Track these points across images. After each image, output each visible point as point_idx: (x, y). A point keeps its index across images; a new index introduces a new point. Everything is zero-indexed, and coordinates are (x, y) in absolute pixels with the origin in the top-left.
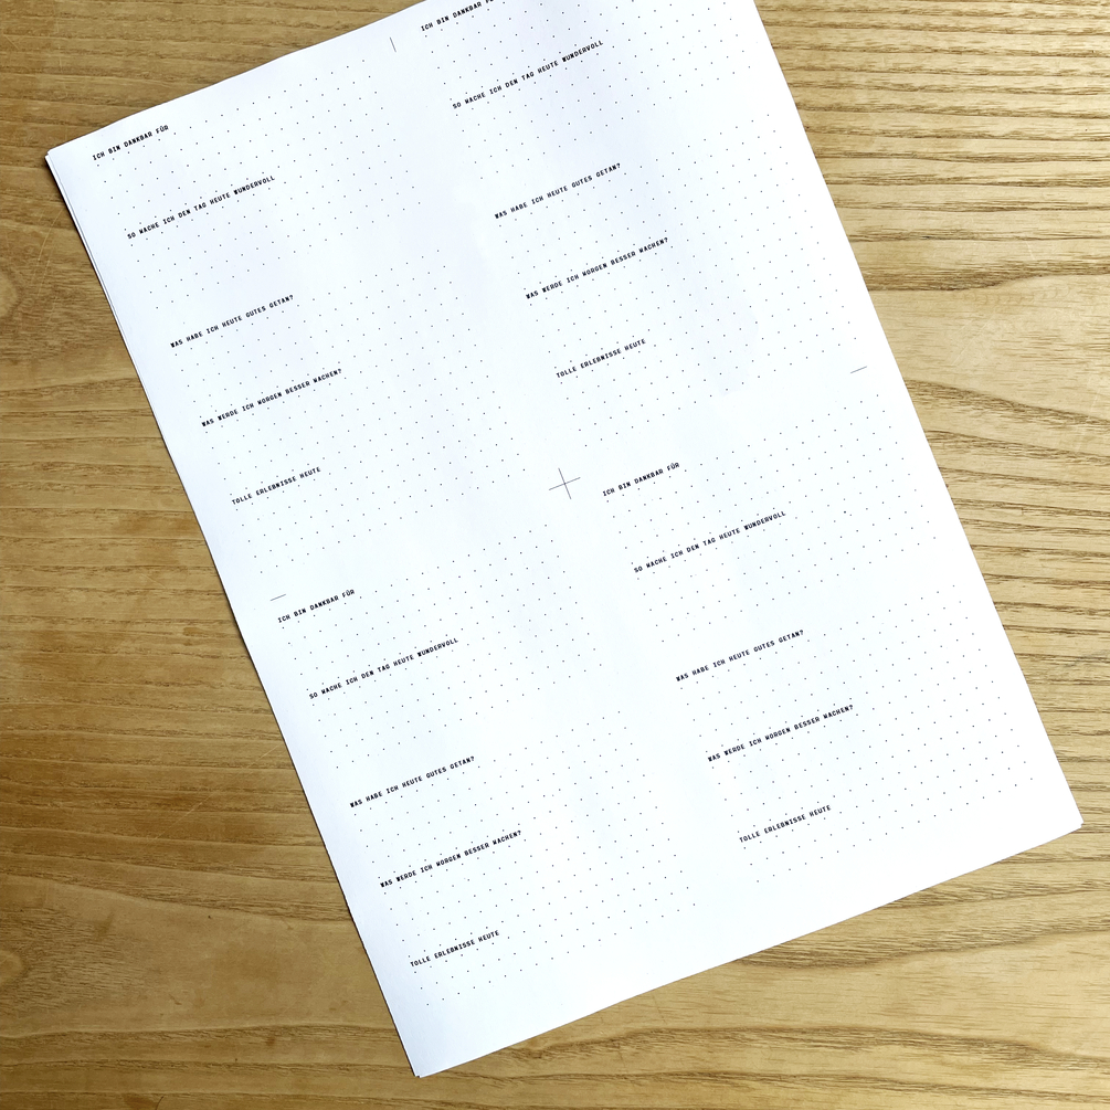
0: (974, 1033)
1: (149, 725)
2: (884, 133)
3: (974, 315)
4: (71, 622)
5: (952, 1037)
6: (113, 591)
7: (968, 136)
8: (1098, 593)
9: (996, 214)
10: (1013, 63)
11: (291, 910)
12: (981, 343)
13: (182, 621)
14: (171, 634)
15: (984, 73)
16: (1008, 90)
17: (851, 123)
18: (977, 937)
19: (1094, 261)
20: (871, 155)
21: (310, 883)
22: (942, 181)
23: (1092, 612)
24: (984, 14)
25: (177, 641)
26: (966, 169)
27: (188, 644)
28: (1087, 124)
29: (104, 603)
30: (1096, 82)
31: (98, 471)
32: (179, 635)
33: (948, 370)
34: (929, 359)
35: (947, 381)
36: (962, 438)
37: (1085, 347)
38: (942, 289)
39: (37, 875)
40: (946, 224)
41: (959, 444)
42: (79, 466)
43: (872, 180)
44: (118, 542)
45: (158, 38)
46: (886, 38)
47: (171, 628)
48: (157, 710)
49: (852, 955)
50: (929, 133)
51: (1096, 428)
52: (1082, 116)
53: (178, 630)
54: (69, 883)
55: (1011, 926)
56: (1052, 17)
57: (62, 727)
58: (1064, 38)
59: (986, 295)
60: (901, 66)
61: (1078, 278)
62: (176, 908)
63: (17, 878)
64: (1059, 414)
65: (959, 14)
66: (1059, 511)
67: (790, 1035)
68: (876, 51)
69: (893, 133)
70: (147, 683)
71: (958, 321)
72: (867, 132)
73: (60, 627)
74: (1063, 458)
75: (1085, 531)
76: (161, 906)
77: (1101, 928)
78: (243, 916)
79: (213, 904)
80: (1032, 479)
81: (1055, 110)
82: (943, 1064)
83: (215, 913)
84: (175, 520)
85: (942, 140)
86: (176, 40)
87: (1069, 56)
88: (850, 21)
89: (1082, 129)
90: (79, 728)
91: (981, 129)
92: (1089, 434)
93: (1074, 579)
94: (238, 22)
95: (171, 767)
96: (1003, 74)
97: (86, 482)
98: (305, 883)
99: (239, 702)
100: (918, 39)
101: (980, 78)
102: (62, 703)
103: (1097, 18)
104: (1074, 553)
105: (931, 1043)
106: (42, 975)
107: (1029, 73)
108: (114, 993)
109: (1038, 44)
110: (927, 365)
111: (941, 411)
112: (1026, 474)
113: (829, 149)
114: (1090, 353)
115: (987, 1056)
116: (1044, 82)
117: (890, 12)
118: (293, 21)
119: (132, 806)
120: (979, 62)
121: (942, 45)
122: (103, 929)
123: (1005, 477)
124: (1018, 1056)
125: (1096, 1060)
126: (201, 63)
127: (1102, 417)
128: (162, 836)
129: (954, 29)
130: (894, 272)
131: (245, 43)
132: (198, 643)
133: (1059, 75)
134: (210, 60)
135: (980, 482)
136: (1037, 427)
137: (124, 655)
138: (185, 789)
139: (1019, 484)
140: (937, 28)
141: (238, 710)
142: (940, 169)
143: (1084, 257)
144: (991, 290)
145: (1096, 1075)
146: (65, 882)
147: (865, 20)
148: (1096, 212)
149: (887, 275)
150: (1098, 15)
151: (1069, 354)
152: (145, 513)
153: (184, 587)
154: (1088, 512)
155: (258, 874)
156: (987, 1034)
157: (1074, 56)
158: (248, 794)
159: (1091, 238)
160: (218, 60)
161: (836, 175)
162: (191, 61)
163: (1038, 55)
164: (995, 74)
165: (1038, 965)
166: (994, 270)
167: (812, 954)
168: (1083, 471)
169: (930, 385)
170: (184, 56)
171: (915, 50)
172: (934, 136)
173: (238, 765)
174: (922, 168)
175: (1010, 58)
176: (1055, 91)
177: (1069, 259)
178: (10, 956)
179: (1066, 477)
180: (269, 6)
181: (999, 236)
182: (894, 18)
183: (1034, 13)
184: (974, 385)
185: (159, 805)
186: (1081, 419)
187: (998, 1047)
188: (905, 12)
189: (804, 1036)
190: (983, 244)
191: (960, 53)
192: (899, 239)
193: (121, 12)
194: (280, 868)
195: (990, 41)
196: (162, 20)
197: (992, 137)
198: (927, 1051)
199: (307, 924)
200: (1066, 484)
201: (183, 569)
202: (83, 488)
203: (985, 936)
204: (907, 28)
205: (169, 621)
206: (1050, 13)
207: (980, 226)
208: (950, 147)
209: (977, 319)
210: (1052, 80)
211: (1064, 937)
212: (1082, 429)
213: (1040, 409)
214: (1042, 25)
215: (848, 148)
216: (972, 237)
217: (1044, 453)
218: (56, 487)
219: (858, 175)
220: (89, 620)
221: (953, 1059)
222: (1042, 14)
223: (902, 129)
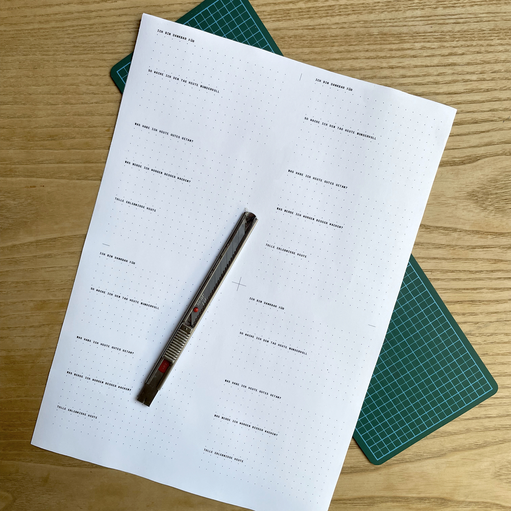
0: (422, 495)
4: (17, 351)
5: (413, 498)
6: (34, 336)
8: (466, 306)
10: (417, 71)
15: (404, 76)
16: (416, 84)
18: (421, 455)
19: (458, 159)
23: (464, 314)
24: (403, 49)
28: (452, 97)
29: (31, 342)
30: (455, 77)
31: (22, 284)
37: (455, 198)
39: (14, 460)
42: (13, 282)
44: (34, 314)
45: (28, 85)
46: (359, 63)
49: (368, 467)
51: (462, 234)
52: (449, 94)
54: (28, 462)
55: (436, 449)
56: (434, 48)
57: (18, 397)
58: (440, 58)
60: (367, 76)
61: (450, 167)
62: (76, 469)
63: (6, 462)
64: (445, 229)
65: (391, 50)
66: (447, 271)
67: (344, 502)
68: (355, 70)
73: (12, 353)
74: (448, 248)
75: (459, 279)
76: (69, 469)
77: (474, 448)
78: (106, 471)
79: (92, 466)
80: (435, 258)
81: (437, 92)
82: (410, 509)
83: (93, 470)
84: (58, 303)
86: (36, 86)
87: (442, 66)
88: (342, 57)
89: (449, 100)
90: (26, 396)
92: (459, 236)
93: (455, 300)
94: (63, 75)
96: (413, 76)
97: (17, 289)
100: (373, 63)
101: (403, 79)
102: (17, 386)
103: (454, 47)
104: (455, 289)
105: (403, 500)
106: (22, 501)
107: (425, 75)
108: (53, 506)
109: (427, 61)
112: (432, 256)
114: (458, 201)
115: (428, 504)
116: (431, 79)
117: (360, 51)
118: (88, 74)
120: (402, 72)
121: (384, 65)
122: (46, 480)
124: (442, 503)
125: (475, 502)
126: (49, 96)
127: (464, 229)
129: (390, 57)
131: (68, 85)
133: (438, 75)
134: (53, 94)
136: (436, 235)
137: (42, 364)
139: (429, 261)
140: (382, 57)
143: (453, 158)
145: (476, 508)
146: (27, 462)
147: (349, 56)
148: (458, 137)
150: (454, 46)
151: (449, 202)
152: (44, 301)
154: (460, 271)
156: (428, 495)
157: (445, 66)
159: (456, 149)
160: (56, 94)
162: (44, 96)
163: (428, 66)
164: (409, 77)
165: (448, 465)
167: (351, 467)
168: (457, 253)
170: (40, 93)
171: (372, 68)
175: (415, 69)
176: (437, 83)
177: (446, 159)
178: (6, 494)
179: (450, 256)
180: (77, 67)
182: (362, 54)
183: (425, 47)
186: (455, 230)
187: (433, 500)
188: (367, 51)
189: (350, 502)
191: (393, 68)
193: (9, 75)
195: (406, 62)
196: (28, 77)
198: (402, 504)
200: (450, 259)
202: (16, 292)
203: (425, 455)
204: (368, 58)
206: (433, 47)
210: (435, 78)
211: (458, 453)
212: (455, 235)
213: (437, 227)
214: (430, 52)
217: (439, 246)
218: (4, 293)
220: (25, 350)
221: (414, 506)
222: (429, 48)
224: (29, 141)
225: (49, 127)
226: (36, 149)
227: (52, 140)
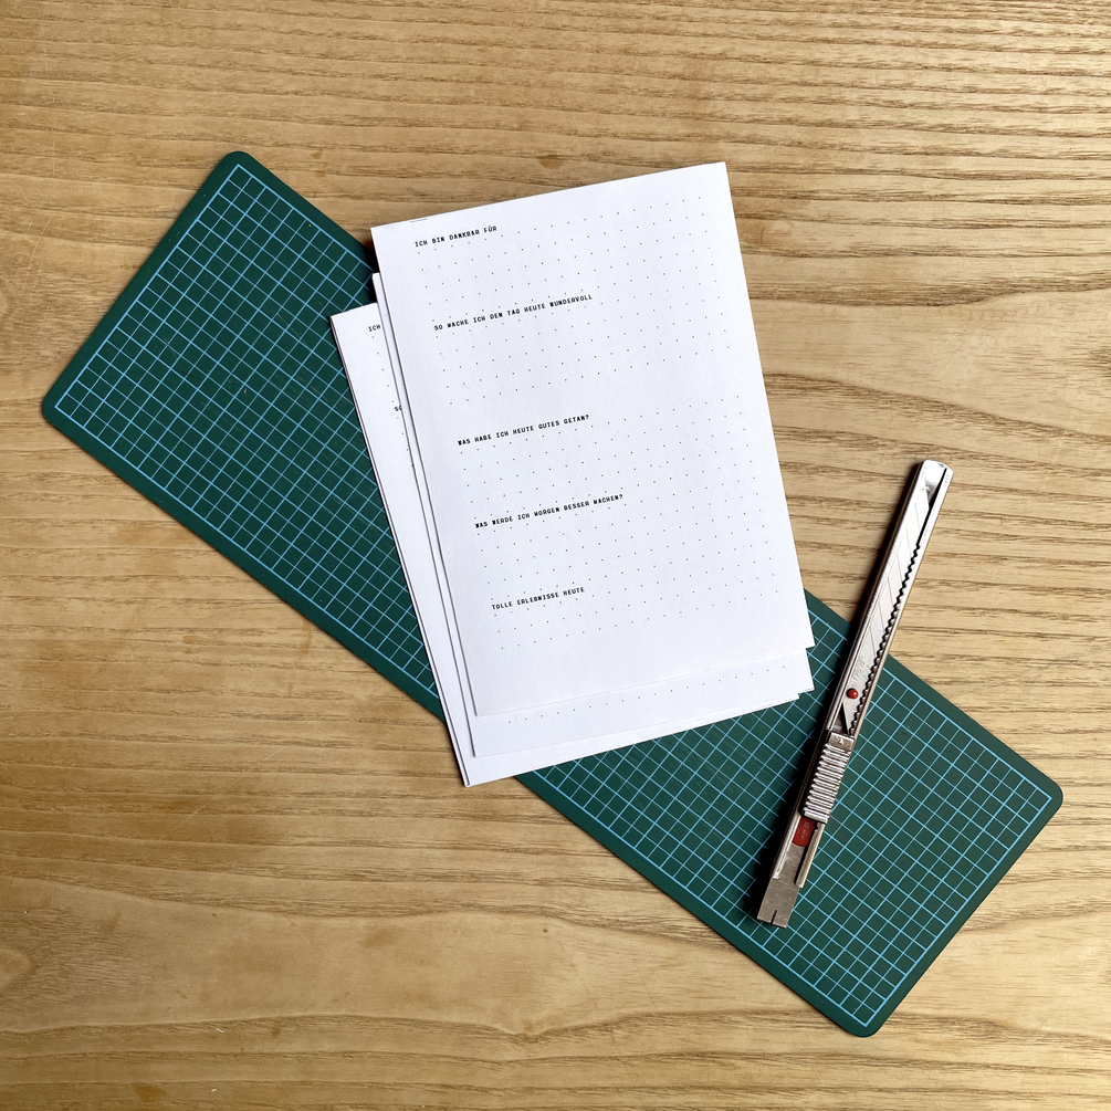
0: (945, 1012)
1: (151, 731)
2: (874, 150)
3: (958, 330)
4: (70, 631)
5: (926, 1016)
6: (112, 600)
7: (956, 153)
8: (1071, 599)
9: (980, 232)
10: (1000, 81)
11: (294, 908)
12: (964, 358)
13: (181, 629)
14: (171, 642)
15: (972, 90)
16: (996, 108)
17: (842, 139)
19: (1075, 278)
20: (861, 171)
21: (313, 882)
22: (930, 198)
23: (1065, 617)
24: (975, 32)
25: (177, 649)
26: (954, 186)
27: (188, 652)
28: (1071, 142)
29: (103, 612)
30: (1081, 101)
31: (94, 482)
32: (179, 644)
33: (932, 384)
34: (914, 373)
35: (932, 395)
36: (945, 451)
37: (1064, 362)
38: (928, 305)
39: (42, 877)
40: (933, 241)
41: (942, 456)
42: (74, 477)
43: (863, 196)
44: (115, 552)
45: (148, 43)
46: (878, 54)
47: (171, 637)
48: (159, 716)
50: (917, 150)
51: (1073, 441)
52: (1067, 135)
53: (178, 637)
54: (74, 884)
56: (1040, 35)
57: (65, 734)
58: (1052, 56)
59: (971, 311)
60: (892, 83)
61: (1059, 295)
62: (181, 907)
63: (23, 880)
64: (1038, 427)
65: (950, 31)
66: (1036, 521)
67: (773, 1017)
68: (868, 67)
69: (883, 150)
70: (148, 690)
71: (944, 337)
72: (857, 148)
73: (59, 636)
74: (1041, 470)
75: (1060, 540)
76: (166, 905)
77: (1066, 913)
78: (251, 914)
79: (217, 903)
80: (1011, 490)
81: (1040, 128)
82: (917, 1041)
83: (219, 911)
85: (930, 158)
86: (165, 45)
87: (1056, 74)
88: (843, 36)
89: (1066, 148)
90: (81, 735)
91: (968, 147)
92: (1066, 446)
93: (1048, 585)
94: (229, 27)
95: (174, 772)
96: (992, 92)
97: (81, 492)
98: (307, 881)
99: (240, 708)
100: (909, 55)
101: (969, 95)
102: (63, 710)
103: (1084, 36)
104: (1051, 562)
105: (905, 1021)
106: (50, 973)
107: (1017, 91)
108: (122, 988)
109: (1025, 62)
110: (912, 379)
111: (926, 423)
112: (1006, 485)
113: (821, 165)
114: (1069, 368)
115: (959, 1033)
116: (1031, 100)
117: (882, 28)
118: (284, 28)
119: (135, 810)
120: (968, 80)
121: (932, 61)
122: (108, 928)
123: (985, 488)
124: (988, 1033)
125: (1059, 1035)
126: (191, 69)
127: (1079, 430)
128: (166, 839)
129: (945, 46)
130: (883, 287)
131: (235, 50)
132: (198, 651)
133: (1046, 93)
134: (201, 66)
135: (962, 492)
136: (1015, 439)
137: (124, 663)
138: (187, 793)
139: (998, 495)
140: (928, 45)
141: (239, 716)
142: (928, 186)
143: (1065, 274)
144: (976, 306)
145: (1060, 1048)
146: (71, 884)
147: (857, 36)
148: (1079, 230)
149: (874, 291)
150: (1085, 33)
151: (1049, 368)
152: (142, 523)
153: (182, 596)
154: (1063, 522)
155: (261, 873)
156: (958, 1013)
157: (1061, 74)
158: (251, 797)
159: (1073, 255)
160: (209, 67)
161: (826, 191)
162: (181, 68)
163: (1025, 73)
164: (984, 91)
165: (1007, 948)
166: (979, 286)
168: (1059, 483)
169: (915, 398)
170: (174, 62)
171: (905, 67)
172: (923, 153)
173: (240, 769)
174: (910, 185)
175: (997, 75)
176: (1041, 110)
177: (1051, 276)
178: (17, 955)
179: (1043, 488)
180: (260, 11)
181: (984, 253)
182: (885, 34)
183: (1022, 31)
184: (957, 399)
185: (162, 808)
186: (1059, 431)
187: (969, 1024)
188: (897, 28)
189: (786, 1018)
190: (967, 262)
191: (949, 70)
192: (887, 255)
193: (109, 15)
194: (283, 867)
195: (980, 59)
196: (150, 24)
197: (979, 155)
198: (902, 1030)
199: (310, 920)
200: (1043, 494)
201: (182, 578)
202: (79, 499)
204: (899, 45)
205: (169, 630)
206: (1039, 31)
207: (966, 243)
208: (939, 164)
209: (961, 334)
210: (1039, 98)
211: (1032, 922)
212: (1060, 442)
213: (1020, 422)
214: (1030, 43)
215: (838, 164)
216: (958, 253)
217: (1023, 465)
218: (52, 498)
219: (849, 191)
220: (89, 629)
221: (927, 1036)
222: (1030, 32)
223: (892, 145)
224: (139, 164)
225: (189, 137)
226: (153, 185)
227: (190, 166)
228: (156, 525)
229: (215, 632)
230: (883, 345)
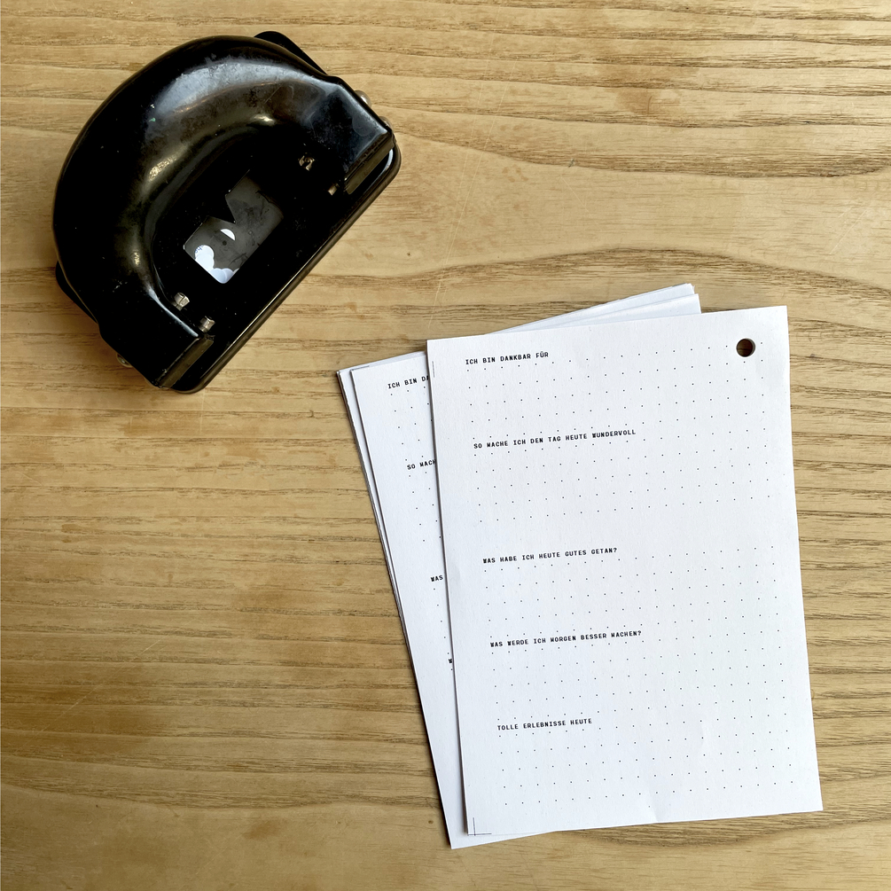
1: (31, 621)
2: (765, 14)
3: (853, 202)
7: (848, 18)
9: (875, 99)
11: (178, 798)
12: (859, 230)
13: (60, 518)
14: (49, 531)
17: (732, 4)
18: (845, 814)
20: (751, 37)
21: (196, 773)
22: (823, 64)
25: (56, 538)
26: (847, 52)
27: (67, 540)
32: (58, 533)
33: (826, 258)
34: (808, 248)
35: (827, 270)
36: (839, 328)
38: (822, 175)
40: (827, 109)
41: (836, 333)
43: (753, 63)
47: (49, 525)
48: (39, 606)
49: (723, 834)
50: (809, 14)
53: (56, 527)
55: (878, 803)
59: (866, 181)
62: (64, 797)
69: (774, 15)
70: (27, 579)
71: (838, 209)
72: (747, 13)
76: (47, 796)
78: (131, 805)
79: (100, 794)
83: (102, 802)
84: (50, 417)
85: (823, 22)
91: (862, 11)
95: (54, 662)
98: (190, 772)
99: (120, 598)
110: (805, 254)
111: (820, 300)
113: (709, 31)
119: (16, 700)
123: (881, 366)
128: (49, 729)
130: (774, 158)
132: (77, 540)
135: (857, 371)
138: (68, 683)
141: (119, 605)
142: (821, 52)
144: (871, 176)
149: (765, 162)
152: (19, 410)
153: (60, 484)
155: (144, 764)
158: (131, 687)
161: (716, 58)
166: (874, 155)
167: (685, 832)
169: (808, 273)
172: (814, 18)
173: (121, 659)
174: (803, 51)
181: (880, 121)
184: (852, 273)
185: (44, 699)
190: (862, 130)
192: (778, 124)
194: (165, 757)
197: (873, 19)
199: (194, 812)
201: (59, 466)
203: (853, 813)
205: (47, 519)
207: (860, 111)
208: (832, 29)
209: (856, 206)
215: (728, 30)
216: (850, 121)
219: (738, 58)
223: (784, 10)
224: (10, 42)
225: (60, 14)
226: (24, 63)
227: (62, 43)
228: (32, 412)
229: (94, 520)
230: (775, 218)
